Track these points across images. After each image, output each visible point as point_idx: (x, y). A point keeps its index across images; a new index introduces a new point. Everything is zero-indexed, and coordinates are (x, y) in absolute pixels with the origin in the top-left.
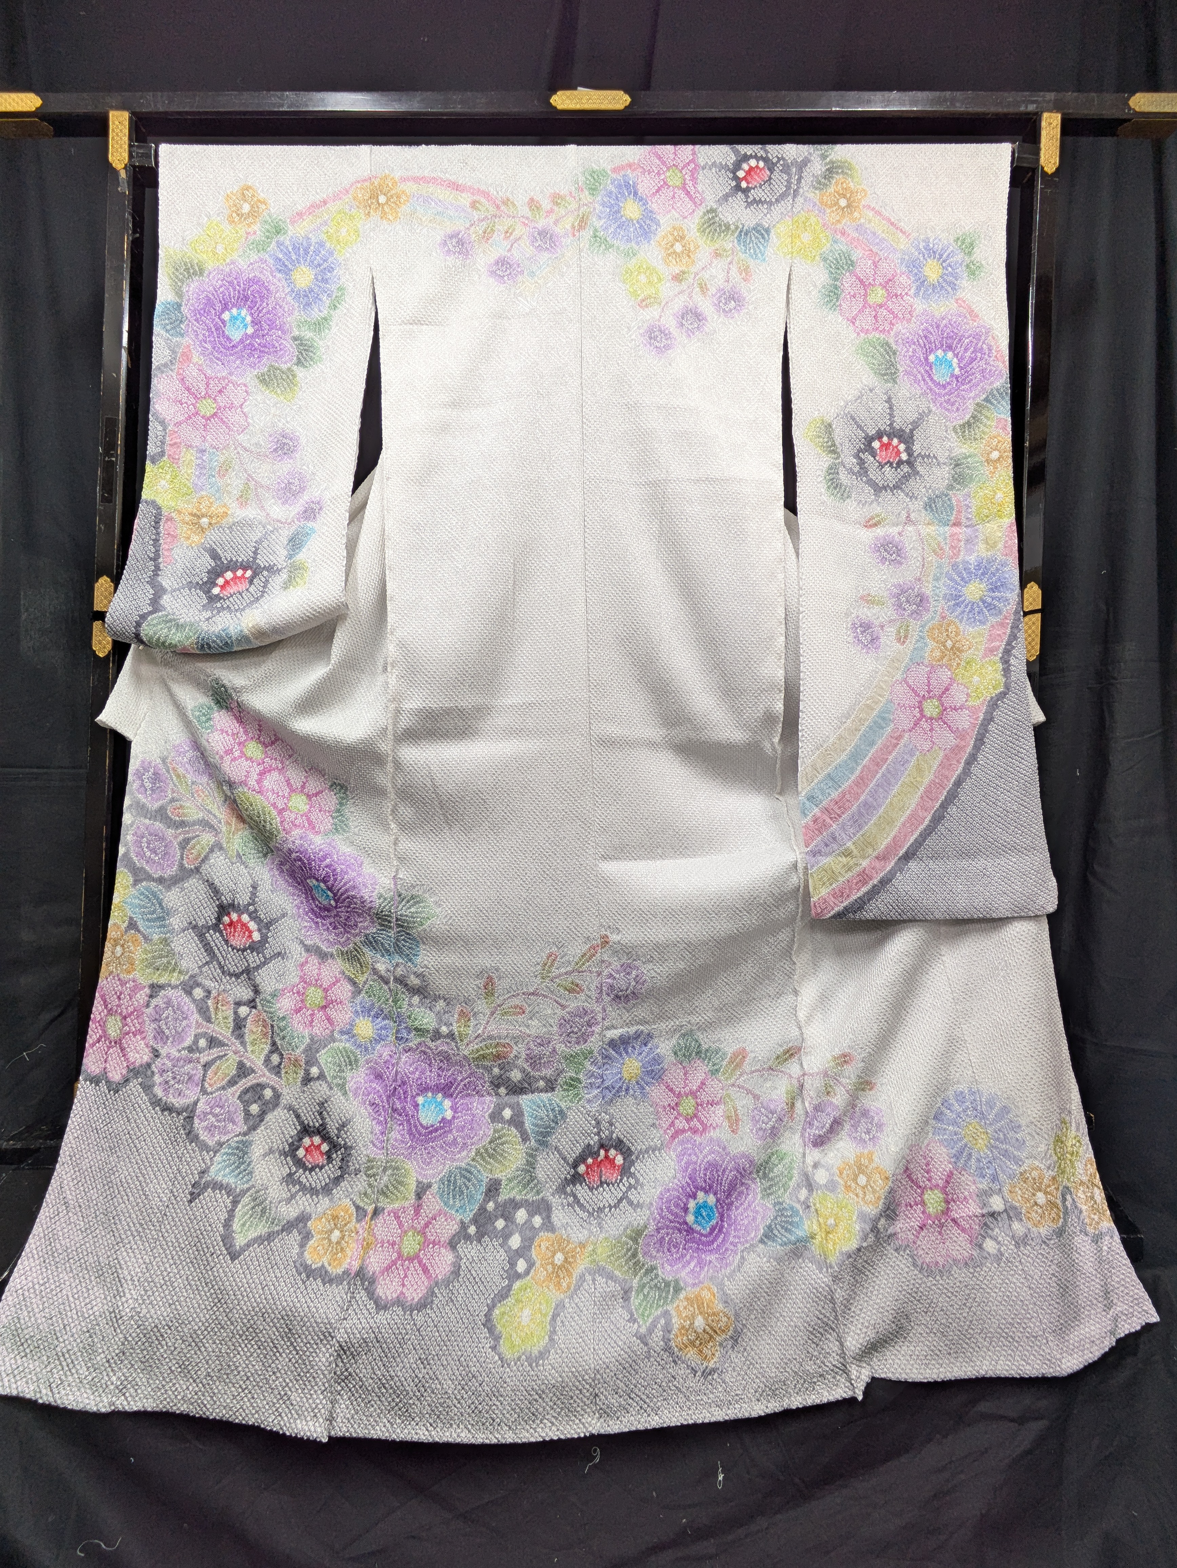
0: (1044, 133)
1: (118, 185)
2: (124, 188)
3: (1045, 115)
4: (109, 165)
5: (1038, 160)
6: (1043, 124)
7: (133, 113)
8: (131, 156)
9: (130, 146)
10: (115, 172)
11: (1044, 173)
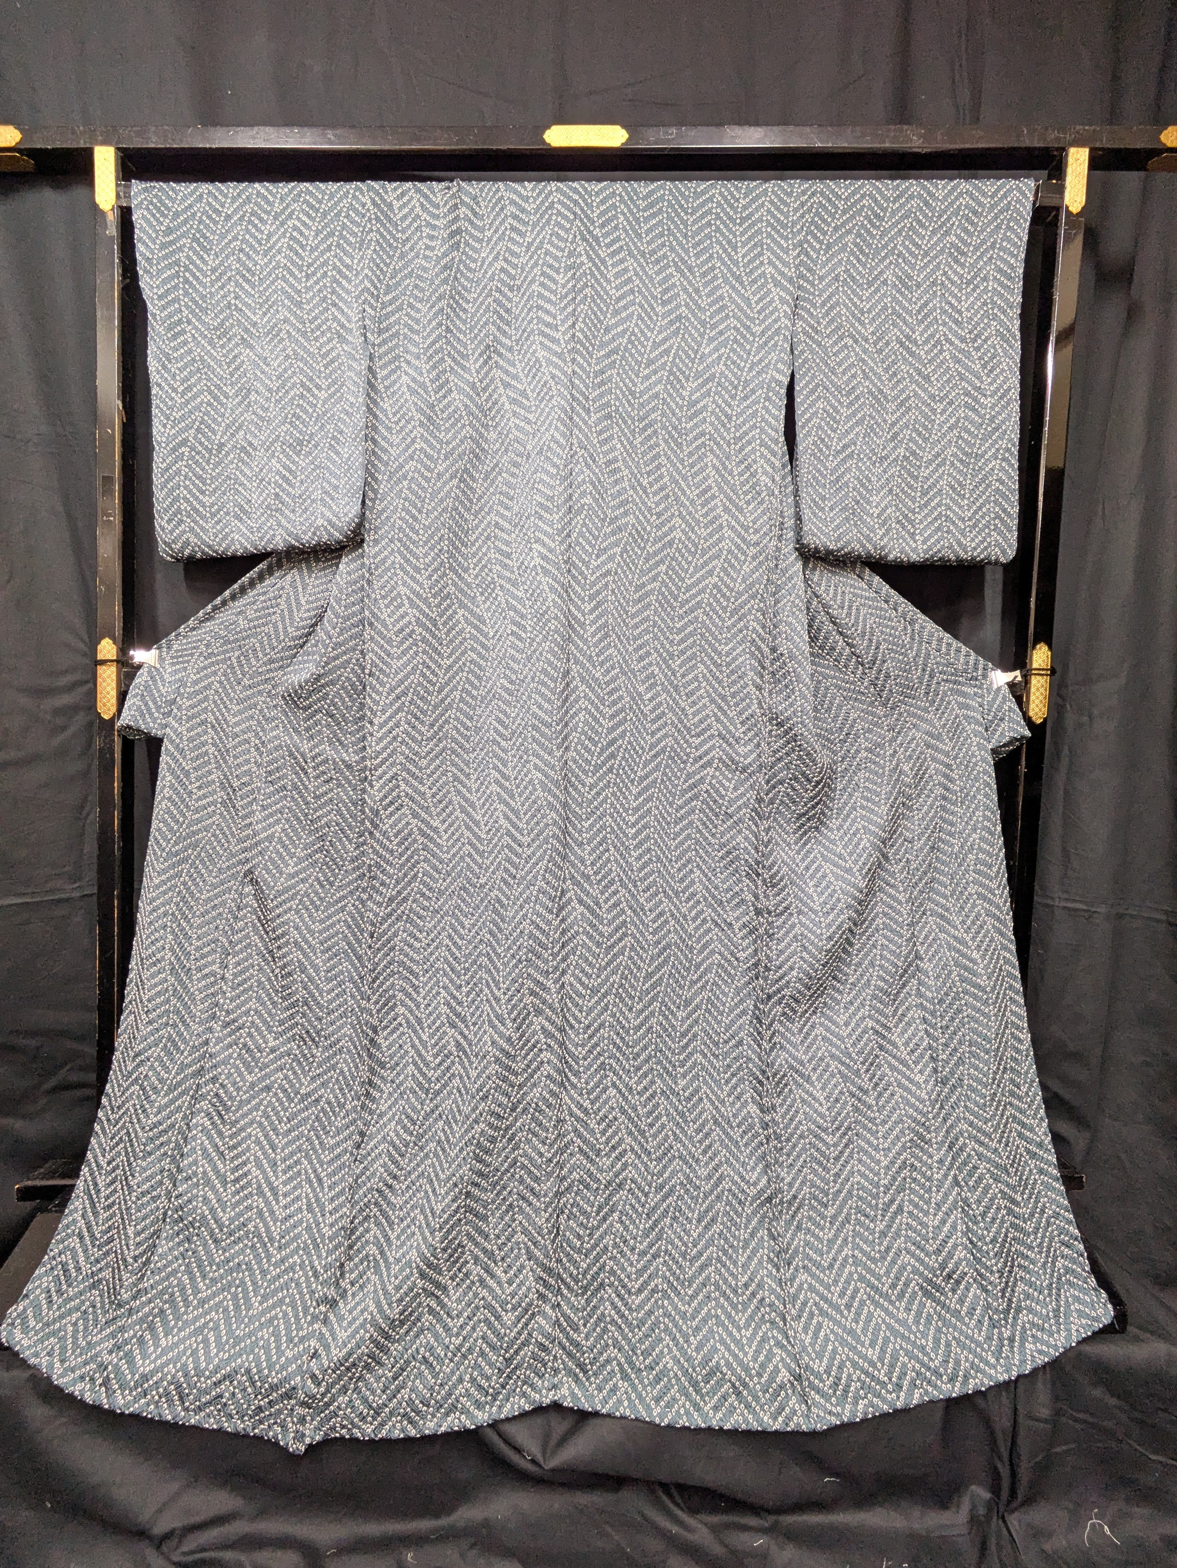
0: (1069, 170)
1: (106, 228)
2: (112, 230)
3: (1072, 150)
4: (95, 206)
5: (1062, 198)
6: (1071, 160)
7: (118, 149)
8: (118, 196)
9: (117, 185)
10: (103, 213)
11: (1069, 213)
